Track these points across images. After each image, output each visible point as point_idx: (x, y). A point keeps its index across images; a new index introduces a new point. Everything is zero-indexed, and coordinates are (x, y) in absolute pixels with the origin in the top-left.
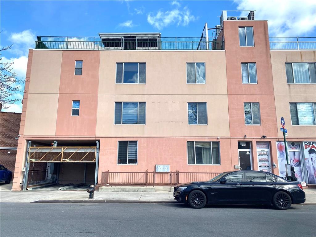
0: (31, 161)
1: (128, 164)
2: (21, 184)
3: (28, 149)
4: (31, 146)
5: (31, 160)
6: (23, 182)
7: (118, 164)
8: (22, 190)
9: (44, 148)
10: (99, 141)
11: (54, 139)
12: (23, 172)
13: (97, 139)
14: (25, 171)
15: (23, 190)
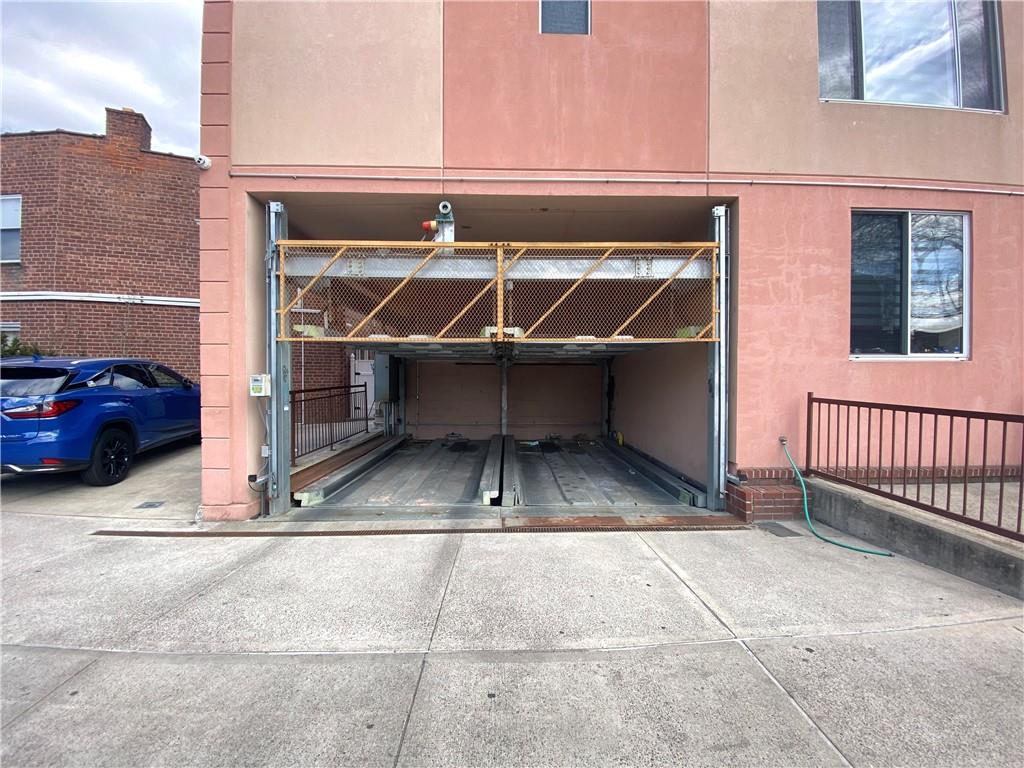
0: (298, 334)
1: (912, 357)
2: (252, 478)
3: (269, 254)
4: (291, 238)
5: (298, 328)
6: (264, 464)
7: (853, 357)
8: (267, 512)
9: (373, 251)
10: (731, 204)
11: (437, 190)
12: (261, 404)
13: (715, 192)
14: (270, 399)
15: (273, 510)
